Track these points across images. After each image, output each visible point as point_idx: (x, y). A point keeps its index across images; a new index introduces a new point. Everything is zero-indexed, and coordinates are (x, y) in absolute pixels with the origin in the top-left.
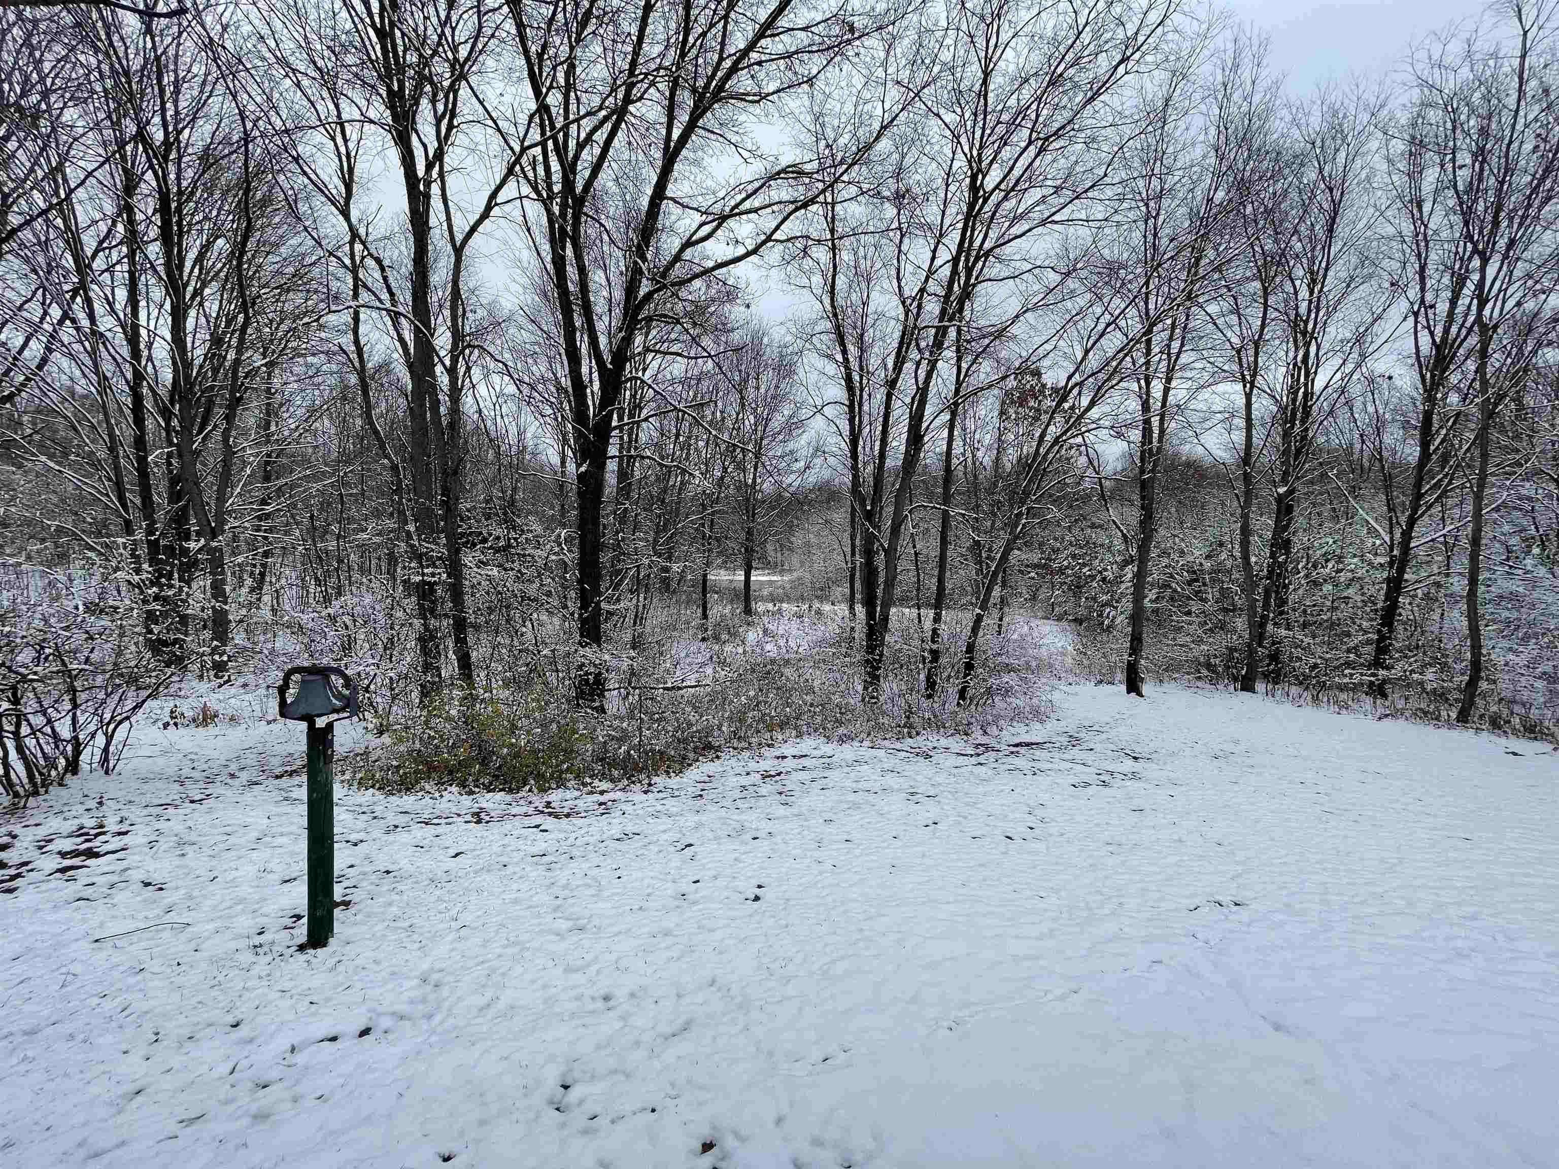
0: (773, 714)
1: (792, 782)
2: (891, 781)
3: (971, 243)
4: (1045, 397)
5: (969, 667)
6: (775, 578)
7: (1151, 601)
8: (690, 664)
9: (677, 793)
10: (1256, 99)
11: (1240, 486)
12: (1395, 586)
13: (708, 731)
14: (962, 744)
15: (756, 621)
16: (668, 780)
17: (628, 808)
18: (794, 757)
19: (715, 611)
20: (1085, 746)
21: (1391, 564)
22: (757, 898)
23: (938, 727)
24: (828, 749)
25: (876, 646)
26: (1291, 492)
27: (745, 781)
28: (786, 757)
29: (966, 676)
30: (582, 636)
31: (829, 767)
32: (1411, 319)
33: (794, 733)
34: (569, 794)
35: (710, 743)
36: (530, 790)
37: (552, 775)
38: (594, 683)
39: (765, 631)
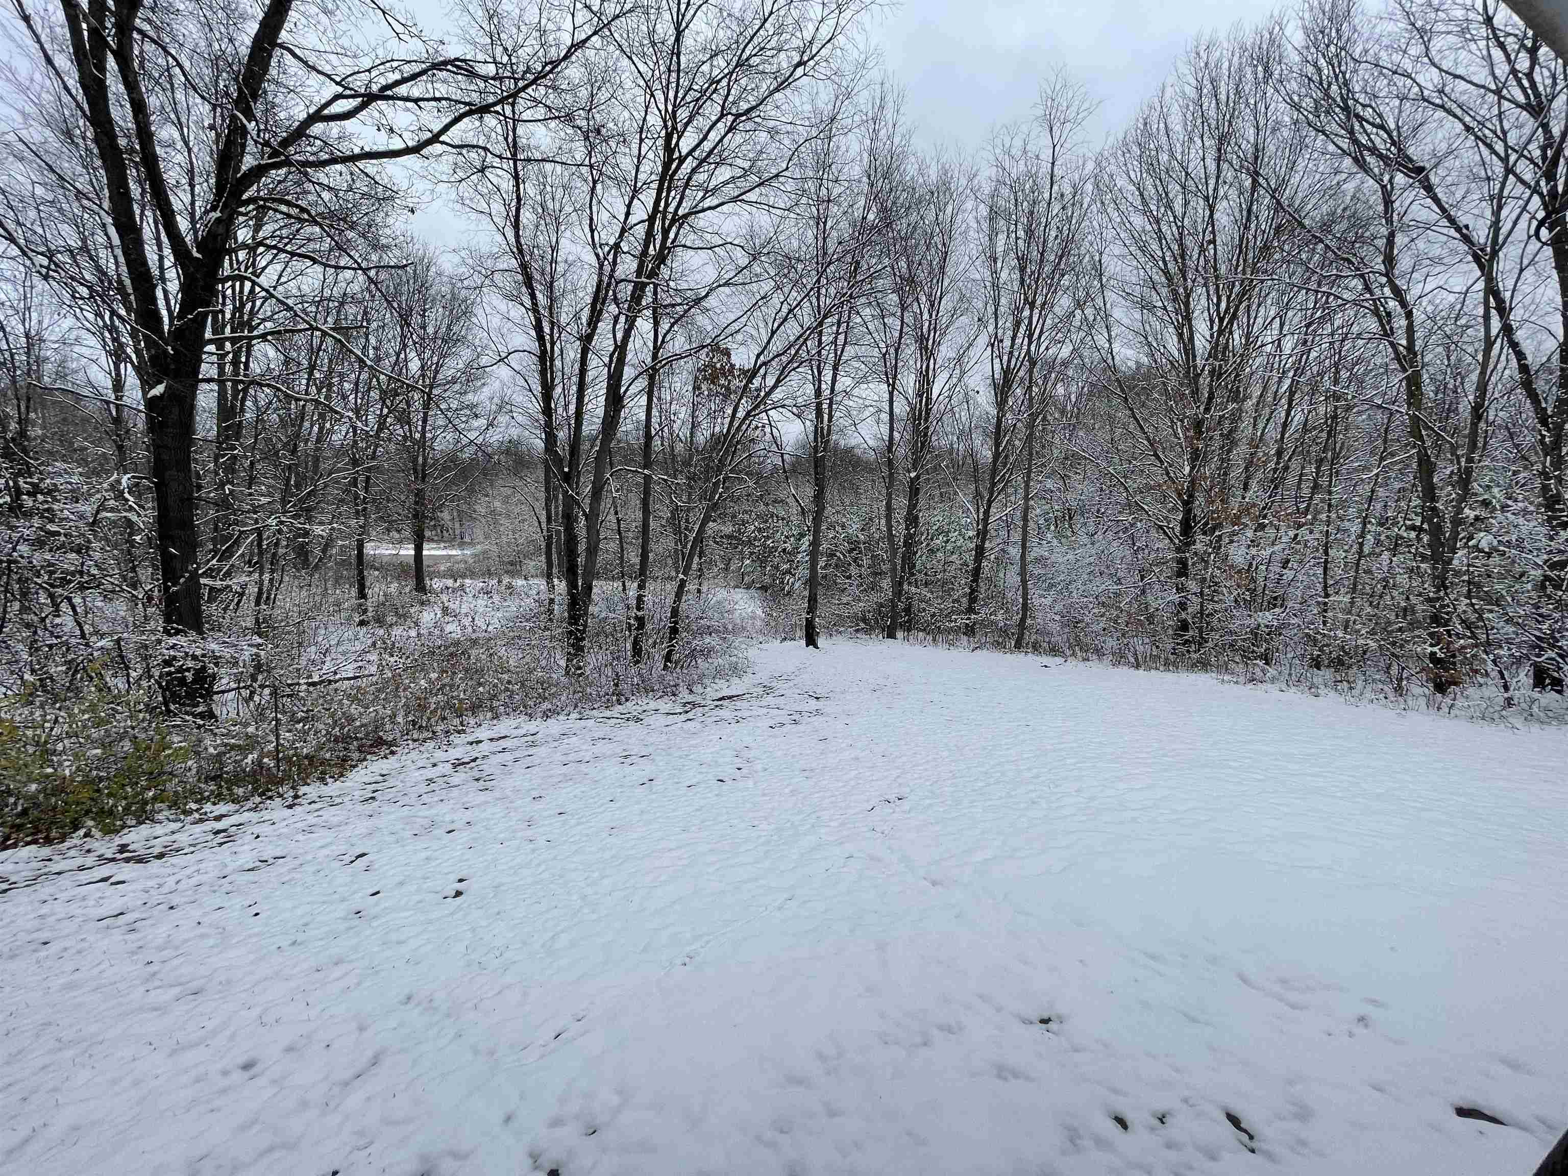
0: (462, 696)
1: (490, 766)
2: (602, 748)
3: (667, 205)
4: (734, 376)
5: (674, 631)
6: (454, 552)
7: (822, 568)
8: (344, 654)
9: (338, 800)
10: (897, 140)
11: (885, 469)
12: (980, 552)
13: (378, 725)
14: (670, 704)
15: (432, 599)
16: (323, 787)
17: (264, 829)
18: (491, 740)
19: (376, 590)
20: (777, 693)
21: (978, 534)
22: (458, 894)
23: (647, 692)
24: (532, 726)
25: (580, 615)
26: (918, 477)
27: (431, 773)
28: (481, 742)
29: (671, 639)
30: (168, 620)
31: (533, 745)
32: (989, 349)
33: (489, 715)
34: (159, 830)
35: (381, 738)
36: (86, 835)
37: (127, 809)
38: (194, 681)
39: (445, 610)
